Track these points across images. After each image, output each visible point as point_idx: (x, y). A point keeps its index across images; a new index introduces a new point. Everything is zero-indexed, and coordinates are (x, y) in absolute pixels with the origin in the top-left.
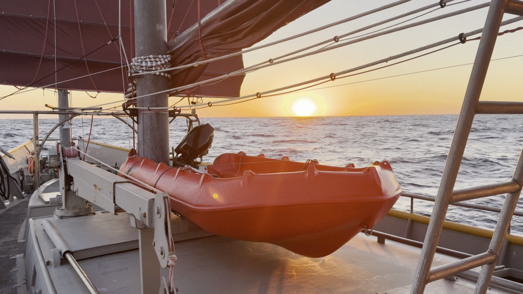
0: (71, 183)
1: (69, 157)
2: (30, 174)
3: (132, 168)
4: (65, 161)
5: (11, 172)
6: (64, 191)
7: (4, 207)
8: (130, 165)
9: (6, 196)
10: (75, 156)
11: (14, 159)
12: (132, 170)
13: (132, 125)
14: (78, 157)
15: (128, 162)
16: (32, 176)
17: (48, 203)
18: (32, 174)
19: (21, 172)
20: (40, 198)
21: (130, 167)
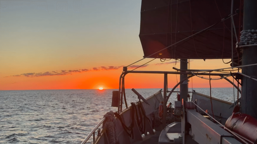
0: (190, 129)
1: (189, 108)
2: (159, 117)
3: (236, 123)
4: (186, 112)
5: (147, 114)
6: (184, 134)
7: (141, 138)
8: (235, 120)
9: (143, 131)
10: (193, 109)
11: (149, 105)
12: (236, 124)
13: (237, 86)
14: (195, 110)
15: (233, 117)
16: (161, 119)
17: (172, 141)
18: (161, 118)
19: (153, 115)
20: (167, 137)
21: (235, 121)
